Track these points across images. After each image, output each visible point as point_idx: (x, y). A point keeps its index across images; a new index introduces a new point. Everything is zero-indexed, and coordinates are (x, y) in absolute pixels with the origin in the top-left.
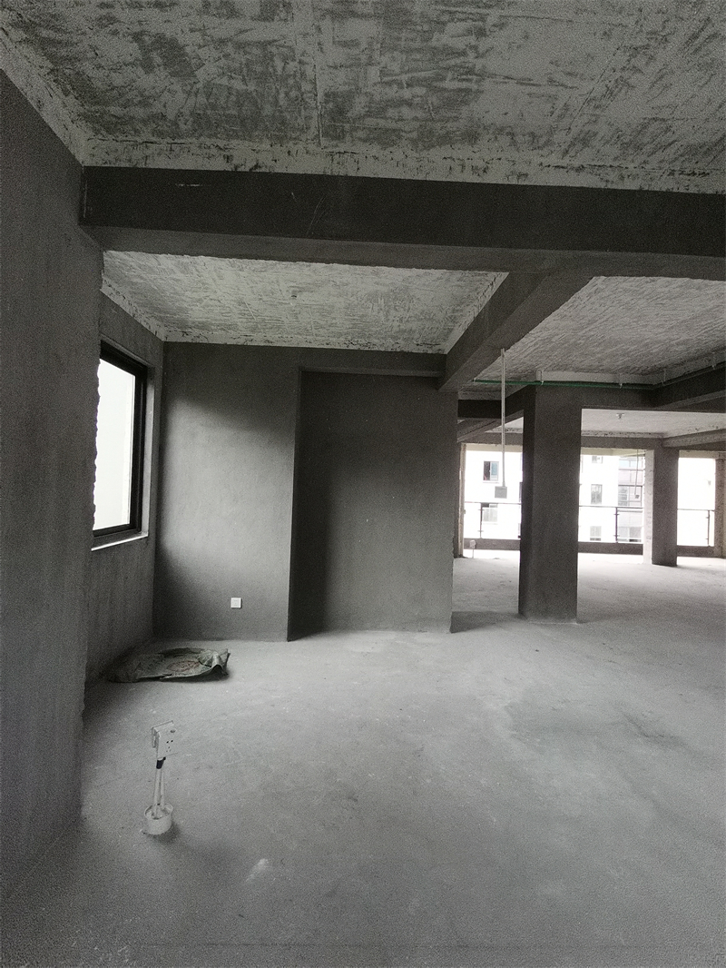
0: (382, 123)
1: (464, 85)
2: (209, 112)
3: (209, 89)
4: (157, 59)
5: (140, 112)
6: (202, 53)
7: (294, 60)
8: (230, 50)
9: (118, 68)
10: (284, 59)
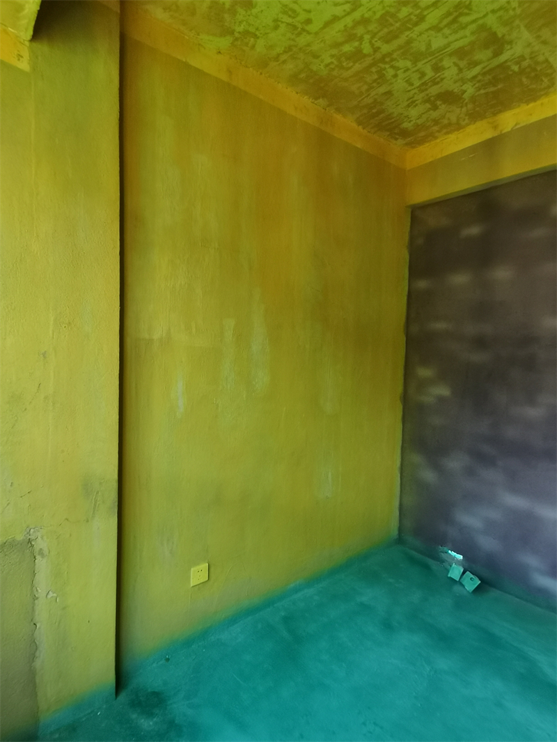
2: (477, 109)
3: (473, 99)
4: (439, 103)
5: (436, 128)
6: (464, 87)
7: (525, 59)
8: (480, 77)
9: (420, 117)
10: (518, 63)
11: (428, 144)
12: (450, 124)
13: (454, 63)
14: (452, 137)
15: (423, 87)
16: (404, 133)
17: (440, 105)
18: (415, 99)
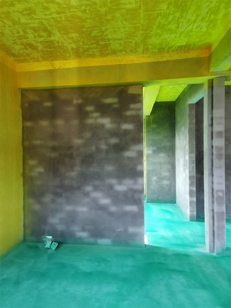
0: (89, 53)
1: (106, 43)
2: (45, 56)
3: (42, 51)
5: (28, 58)
6: (38, 45)
7: (60, 43)
8: (44, 43)
9: (20, 50)
10: (57, 43)
11: (26, 64)
12: (34, 58)
13: (32, 32)
14: (36, 64)
15: (19, 37)
16: (14, 55)
17: (29, 48)
18: (16, 41)
